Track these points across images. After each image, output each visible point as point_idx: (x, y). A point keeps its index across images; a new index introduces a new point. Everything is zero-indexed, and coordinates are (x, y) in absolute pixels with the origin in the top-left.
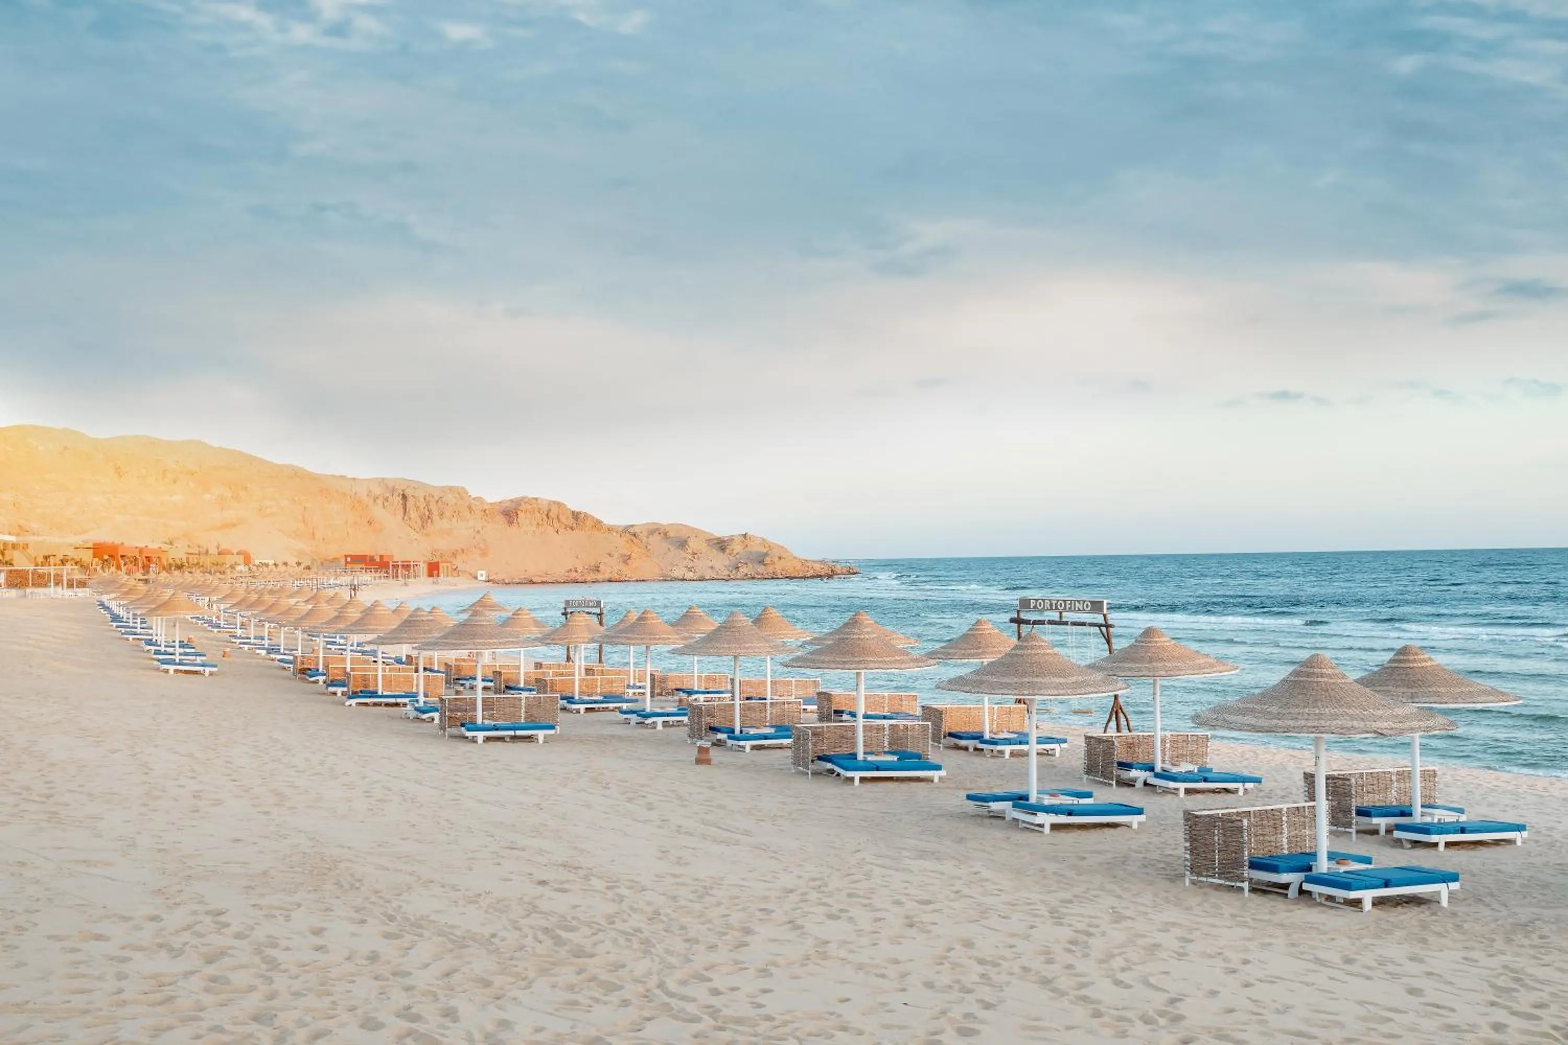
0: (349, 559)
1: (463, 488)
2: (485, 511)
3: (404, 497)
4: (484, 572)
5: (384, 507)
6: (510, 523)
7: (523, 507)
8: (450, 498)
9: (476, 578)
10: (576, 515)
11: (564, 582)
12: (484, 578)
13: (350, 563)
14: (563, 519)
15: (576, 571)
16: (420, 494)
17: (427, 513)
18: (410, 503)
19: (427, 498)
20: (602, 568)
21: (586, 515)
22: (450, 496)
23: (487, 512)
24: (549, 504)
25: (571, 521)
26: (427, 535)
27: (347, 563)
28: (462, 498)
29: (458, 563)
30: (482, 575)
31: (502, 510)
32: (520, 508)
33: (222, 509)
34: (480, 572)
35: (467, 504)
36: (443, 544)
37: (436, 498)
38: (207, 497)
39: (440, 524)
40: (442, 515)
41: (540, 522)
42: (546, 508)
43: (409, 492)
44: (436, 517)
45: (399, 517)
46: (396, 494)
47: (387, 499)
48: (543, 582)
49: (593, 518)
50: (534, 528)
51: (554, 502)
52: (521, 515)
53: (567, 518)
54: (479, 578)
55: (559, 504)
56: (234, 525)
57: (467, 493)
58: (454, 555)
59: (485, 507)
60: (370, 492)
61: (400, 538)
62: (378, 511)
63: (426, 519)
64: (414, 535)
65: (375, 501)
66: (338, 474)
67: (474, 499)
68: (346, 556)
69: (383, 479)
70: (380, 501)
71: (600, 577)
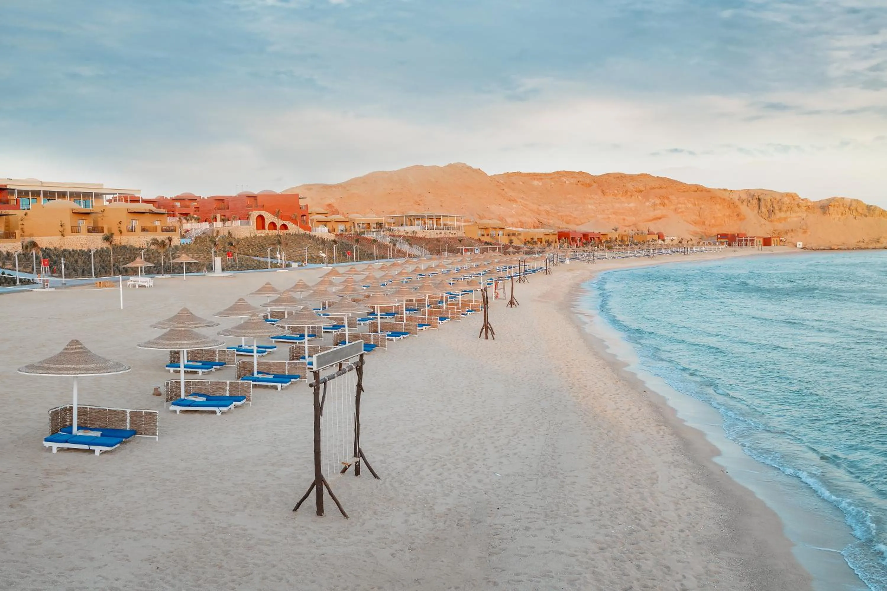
0: (719, 236)
1: (795, 194)
2: (809, 207)
3: (759, 200)
4: (801, 243)
5: (747, 205)
6: (824, 213)
7: (833, 204)
8: (786, 200)
9: (796, 246)
10: (869, 208)
11: (853, 249)
12: (801, 246)
13: (720, 238)
14: (860, 210)
15: (863, 242)
16: (768, 198)
17: (772, 209)
18: (762, 203)
19: (772, 200)
20: (882, 240)
21: (876, 207)
22: (786, 198)
23: (810, 207)
24: (851, 201)
25: (865, 211)
26: (771, 221)
27: (718, 238)
28: (794, 200)
29: (787, 238)
30: (800, 244)
31: (821, 206)
32: (831, 204)
33: (654, 210)
34: (798, 243)
35: (797, 203)
36: (780, 226)
37: (778, 199)
38: (647, 204)
39: (779, 215)
40: (780, 210)
41: (844, 212)
42: (848, 204)
43: (761, 197)
44: (777, 212)
45: (756, 211)
46: (754, 198)
47: (749, 201)
48: (838, 249)
49: (880, 209)
50: (840, 216)
51: (855, 200)
52: (831, 209)
53: (863, 209)
54: (798, 246)
55: (857, 201)
56: (660, 218)
57: (798, 196)
58: (786, 233)
59: (809, 204)
60: (740, 197)
61: (755, 223)
62: (743, 209)
63: (771, 212)
64: (763, 221)
65: (742, 202)
66: (722, 188)
67: (802, 200)
68: (718, 235)
69: (748, 190)
70: (745, 203)
71: (878, 245)
